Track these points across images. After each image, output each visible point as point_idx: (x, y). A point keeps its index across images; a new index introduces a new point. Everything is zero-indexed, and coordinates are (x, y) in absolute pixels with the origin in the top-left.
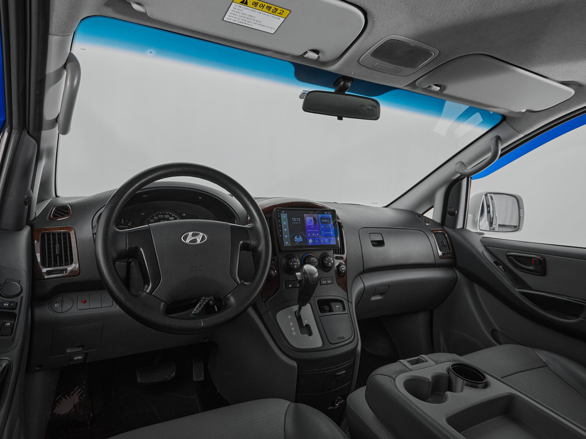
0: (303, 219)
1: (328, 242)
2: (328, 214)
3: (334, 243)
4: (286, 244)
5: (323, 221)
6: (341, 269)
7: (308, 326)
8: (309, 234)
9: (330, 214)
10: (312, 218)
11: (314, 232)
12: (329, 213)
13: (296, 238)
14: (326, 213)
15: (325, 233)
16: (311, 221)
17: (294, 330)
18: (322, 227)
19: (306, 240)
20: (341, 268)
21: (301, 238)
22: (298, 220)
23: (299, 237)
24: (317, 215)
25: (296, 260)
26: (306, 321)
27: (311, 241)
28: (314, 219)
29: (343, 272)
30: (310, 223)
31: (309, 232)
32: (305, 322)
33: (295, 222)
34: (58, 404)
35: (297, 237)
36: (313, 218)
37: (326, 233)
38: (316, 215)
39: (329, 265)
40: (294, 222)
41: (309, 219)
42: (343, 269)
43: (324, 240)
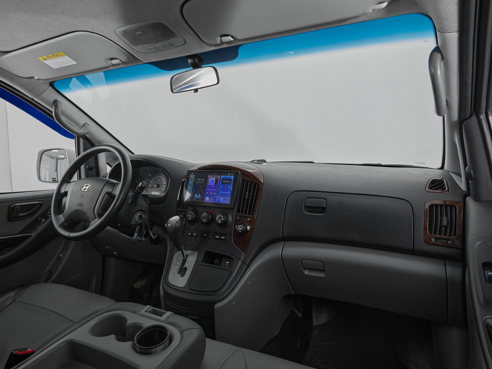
0: (206, 179)
1: (223, 201)
2: (230, 175)
3: (228, 202)
4: (187, 199)
5: (224, 181)
7: (186, 269)
8: (208, 193)
9: (232, 175)
10: (214, 179)
11: (212, 191)
12: (232, 174)
13: (196, 195)
14: (229, 174)
15: (222, 192)
16: (213, 181)
17: (176, 268)
18: (222, 187)
19: (203, 198)
20: (239, 228)
22: (202, 180)
23: (199, 194)
24: (220, 176)
25: (192, 213)
26: (187, 265)
27: (207, 198)
28: (216, 180)
29: (240, 231)
30: (211, 183)
31: (208, 191)
33: (200, 181)
35: (197, 195)
36: (216, 179)
37: (223, 192)
38: (219, 176)
39: (219, 222)
40: (199, 181)
41: (212, 179)
43: (220, 199)
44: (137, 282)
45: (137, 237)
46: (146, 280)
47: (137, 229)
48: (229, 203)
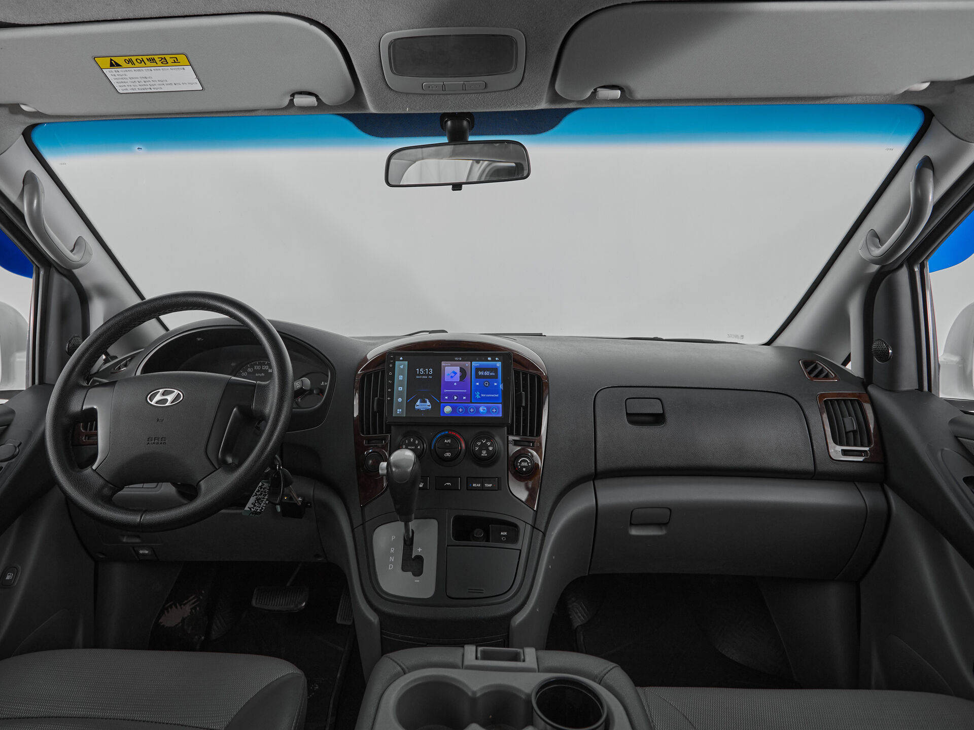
0: (438, 372)
1: (485, 411)
2: (493, 360)
3: (498, 413)
4: (398, 413)
5: (480, 373)
6: (518, 464)
7: (419, 559)
8: (447, 398)
9: (498, 361)
10: (457, 369)
11: (456, 394)
12: (497, 359)
13: (418, 403)
14: (489, 359)
15: (480, 395)
16: (455, 373)
17: (393, 560)
18: (478, 384)
19: (437, 407)
20: (520, 463)
21: (428, 403)
22: (429, 371)
23: (426, 402)
24: (470, 362)
25: (414, 441)
26: (420, 550)
27: (448, 409)
28: (463, 370)
29: (524, 469)
30: (452, 377)
31: (447, 394)
32: (417, 551)
33: (423, 375)
34: (166, 613)
35: (420, 402)
36: (461, 368)
37: (482, 395)
38: (468, 364)
39: (482, 455)
40: (419, 375)
41: (451, 370)
42: (523, 464)
43: (478, 408)
44: (168, 612)
45: (253, 506)
46: (193, 604)
47: (257, 488)
48: (500, 415)
